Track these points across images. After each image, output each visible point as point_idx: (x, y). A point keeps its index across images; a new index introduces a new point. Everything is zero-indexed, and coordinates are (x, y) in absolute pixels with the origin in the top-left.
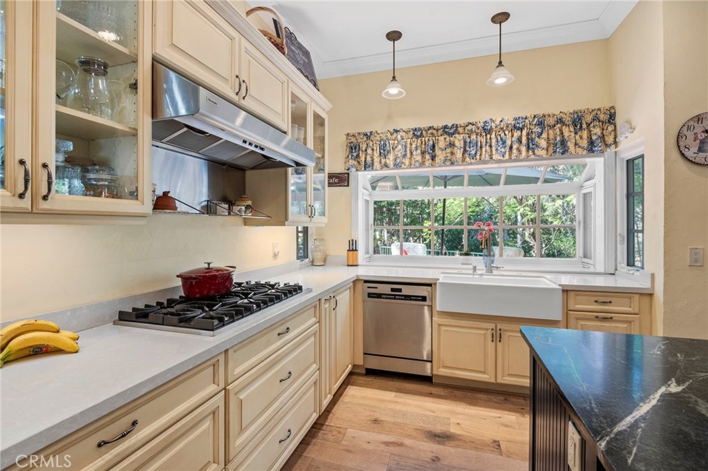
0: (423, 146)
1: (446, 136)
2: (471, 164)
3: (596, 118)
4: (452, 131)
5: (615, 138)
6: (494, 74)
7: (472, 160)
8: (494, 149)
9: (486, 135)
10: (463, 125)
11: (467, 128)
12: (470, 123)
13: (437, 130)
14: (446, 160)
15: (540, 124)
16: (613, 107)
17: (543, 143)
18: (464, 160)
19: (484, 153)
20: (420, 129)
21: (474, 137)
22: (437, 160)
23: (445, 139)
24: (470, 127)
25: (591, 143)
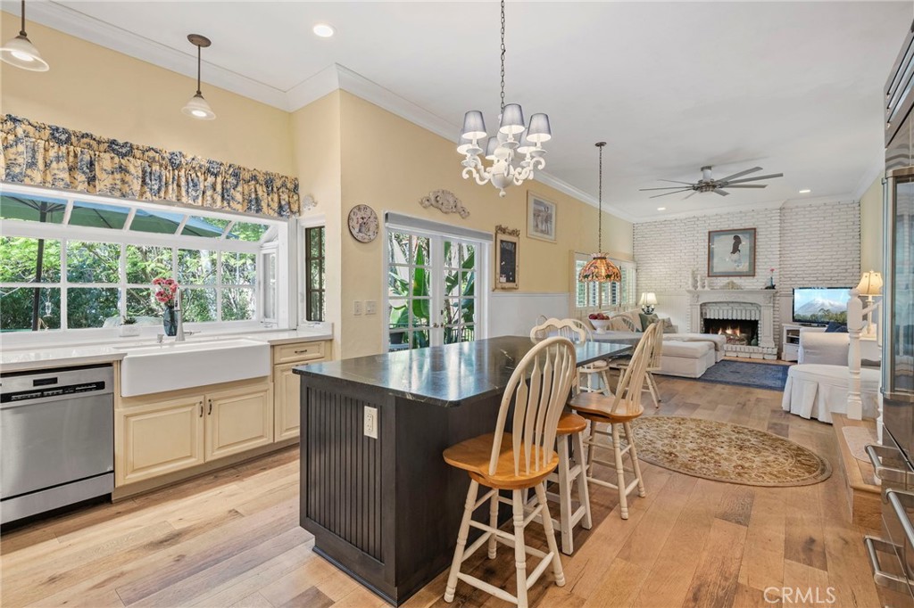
0: (71, 159)
1: (113, 155)
2: (152, 202)
3: (284, 185)
4: (124, 150)
5: (299, 207)
6: (191, 103)
7: (154, 197)
8: (183, 190)
9: (173, 170)
10: (141, 148)
11: (147, 154)
12: (152, 149)
13: (99, 143)
14: (113, 189)
15: (236, 175)
16: (296, 179)
17: (239, 197)
18: (142, 194)
19: (170, 191)
20: (65, 131)
21: (156, 167)
22: (99, 185)
23: (112, 158)
24: (151, 154)
25: (281, 207)
